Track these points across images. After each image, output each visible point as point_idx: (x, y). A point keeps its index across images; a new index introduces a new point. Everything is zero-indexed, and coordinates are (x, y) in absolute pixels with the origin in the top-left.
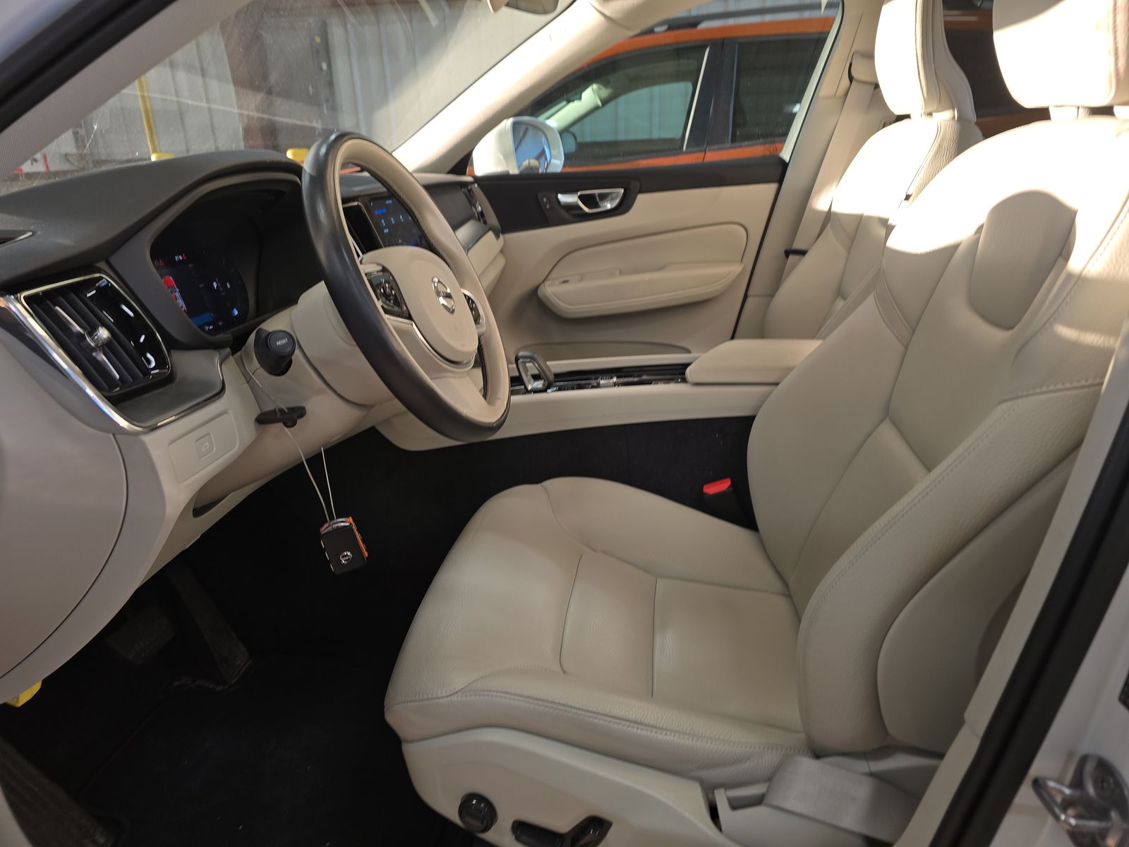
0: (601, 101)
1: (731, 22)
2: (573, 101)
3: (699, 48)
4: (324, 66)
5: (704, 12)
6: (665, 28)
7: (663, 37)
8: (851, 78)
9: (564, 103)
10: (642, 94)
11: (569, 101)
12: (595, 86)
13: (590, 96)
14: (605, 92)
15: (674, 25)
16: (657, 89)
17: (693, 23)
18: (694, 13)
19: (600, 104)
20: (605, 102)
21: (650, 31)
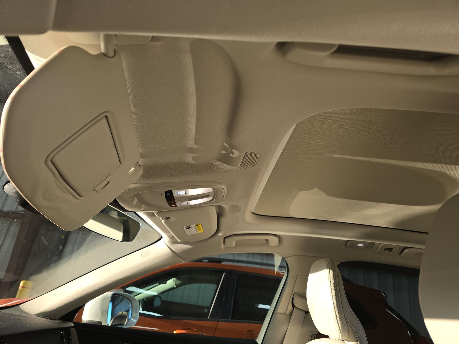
0: (176, 285)
1: (236, 264)
2: (162, 284)
3: (220, 272)
4: (61, 248)
5: (225, 257)
6: (206, 261)
7: (206, 264)
8: (293, 306)
9: (158, 284)
10: (196, 286)
11: (160, 284)
12: (174, 279)
13: (171, 283)
14: (178, 282)
15: (212, 260)
16: (203, 285)
17: (219, 261)
18: (222, 257)
19: (175, 286)
20: (178, 286)
21: (200, 261)
